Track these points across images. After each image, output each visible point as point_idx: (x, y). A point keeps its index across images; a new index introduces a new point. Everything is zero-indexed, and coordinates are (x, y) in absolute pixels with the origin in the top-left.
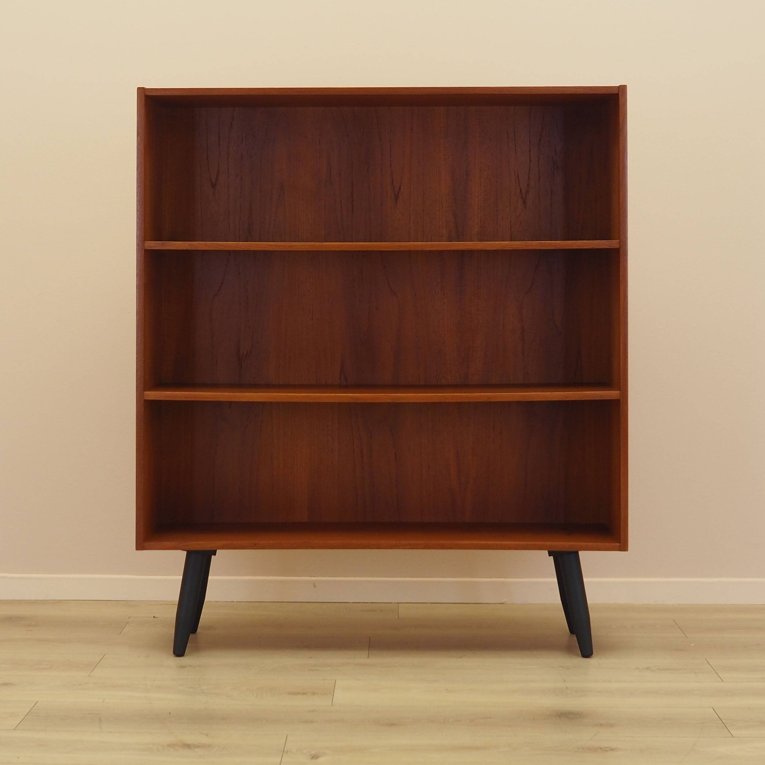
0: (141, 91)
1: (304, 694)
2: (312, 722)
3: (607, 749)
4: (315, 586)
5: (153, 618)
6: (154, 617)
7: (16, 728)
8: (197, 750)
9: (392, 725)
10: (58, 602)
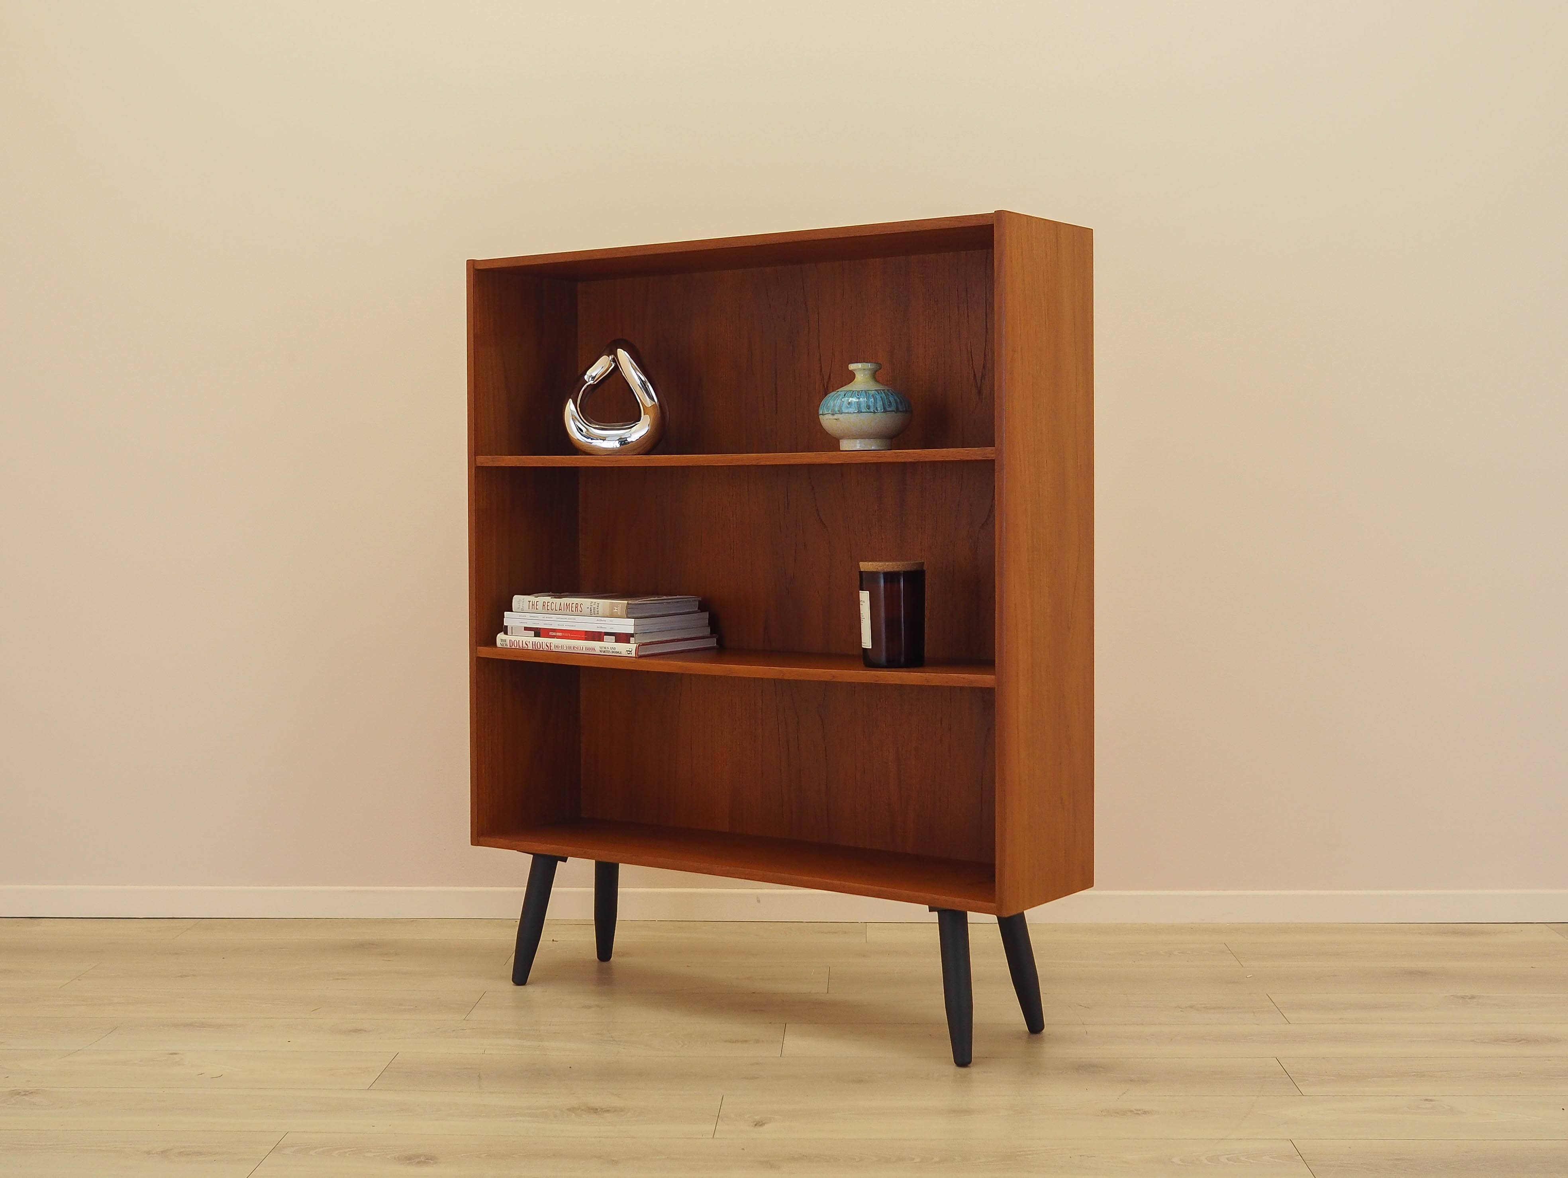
0: (471, 264)
1: (746, 1041)
2: (754, 1078)
3: (1140, 1112)
4: (759, 901)
5: (551, 942)
6: (553, 940)
7: (371, 1088)
8: (606, 1114)
9: (860, 1081)
10: (412, 921)
